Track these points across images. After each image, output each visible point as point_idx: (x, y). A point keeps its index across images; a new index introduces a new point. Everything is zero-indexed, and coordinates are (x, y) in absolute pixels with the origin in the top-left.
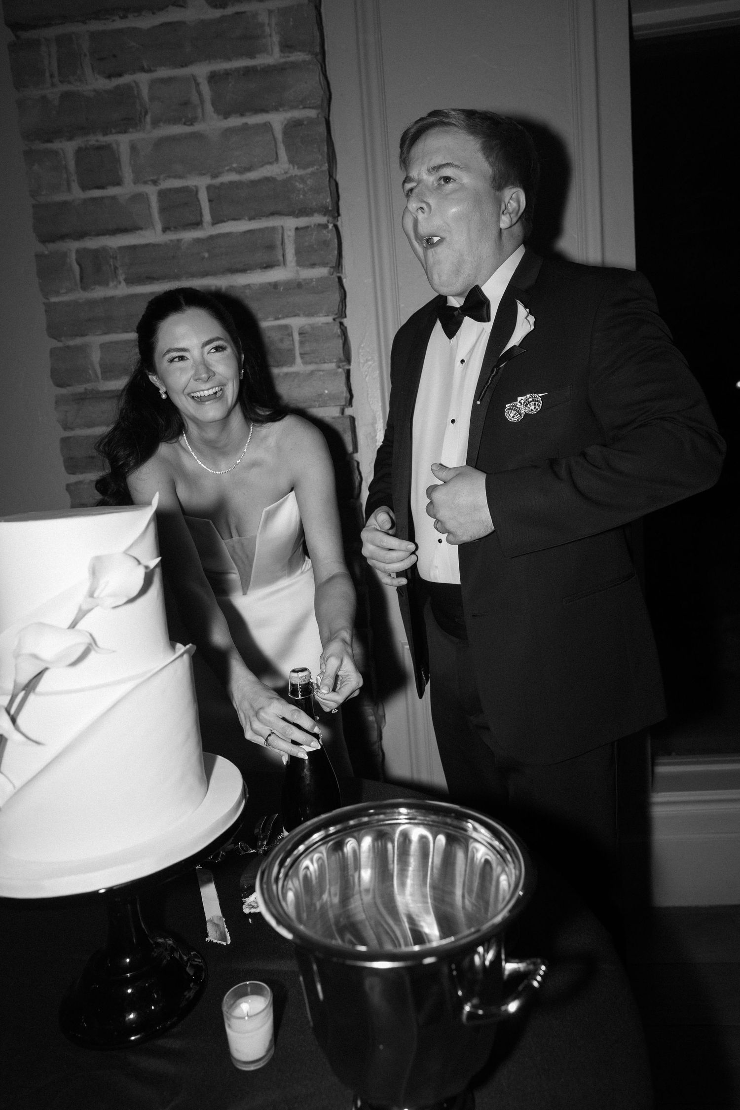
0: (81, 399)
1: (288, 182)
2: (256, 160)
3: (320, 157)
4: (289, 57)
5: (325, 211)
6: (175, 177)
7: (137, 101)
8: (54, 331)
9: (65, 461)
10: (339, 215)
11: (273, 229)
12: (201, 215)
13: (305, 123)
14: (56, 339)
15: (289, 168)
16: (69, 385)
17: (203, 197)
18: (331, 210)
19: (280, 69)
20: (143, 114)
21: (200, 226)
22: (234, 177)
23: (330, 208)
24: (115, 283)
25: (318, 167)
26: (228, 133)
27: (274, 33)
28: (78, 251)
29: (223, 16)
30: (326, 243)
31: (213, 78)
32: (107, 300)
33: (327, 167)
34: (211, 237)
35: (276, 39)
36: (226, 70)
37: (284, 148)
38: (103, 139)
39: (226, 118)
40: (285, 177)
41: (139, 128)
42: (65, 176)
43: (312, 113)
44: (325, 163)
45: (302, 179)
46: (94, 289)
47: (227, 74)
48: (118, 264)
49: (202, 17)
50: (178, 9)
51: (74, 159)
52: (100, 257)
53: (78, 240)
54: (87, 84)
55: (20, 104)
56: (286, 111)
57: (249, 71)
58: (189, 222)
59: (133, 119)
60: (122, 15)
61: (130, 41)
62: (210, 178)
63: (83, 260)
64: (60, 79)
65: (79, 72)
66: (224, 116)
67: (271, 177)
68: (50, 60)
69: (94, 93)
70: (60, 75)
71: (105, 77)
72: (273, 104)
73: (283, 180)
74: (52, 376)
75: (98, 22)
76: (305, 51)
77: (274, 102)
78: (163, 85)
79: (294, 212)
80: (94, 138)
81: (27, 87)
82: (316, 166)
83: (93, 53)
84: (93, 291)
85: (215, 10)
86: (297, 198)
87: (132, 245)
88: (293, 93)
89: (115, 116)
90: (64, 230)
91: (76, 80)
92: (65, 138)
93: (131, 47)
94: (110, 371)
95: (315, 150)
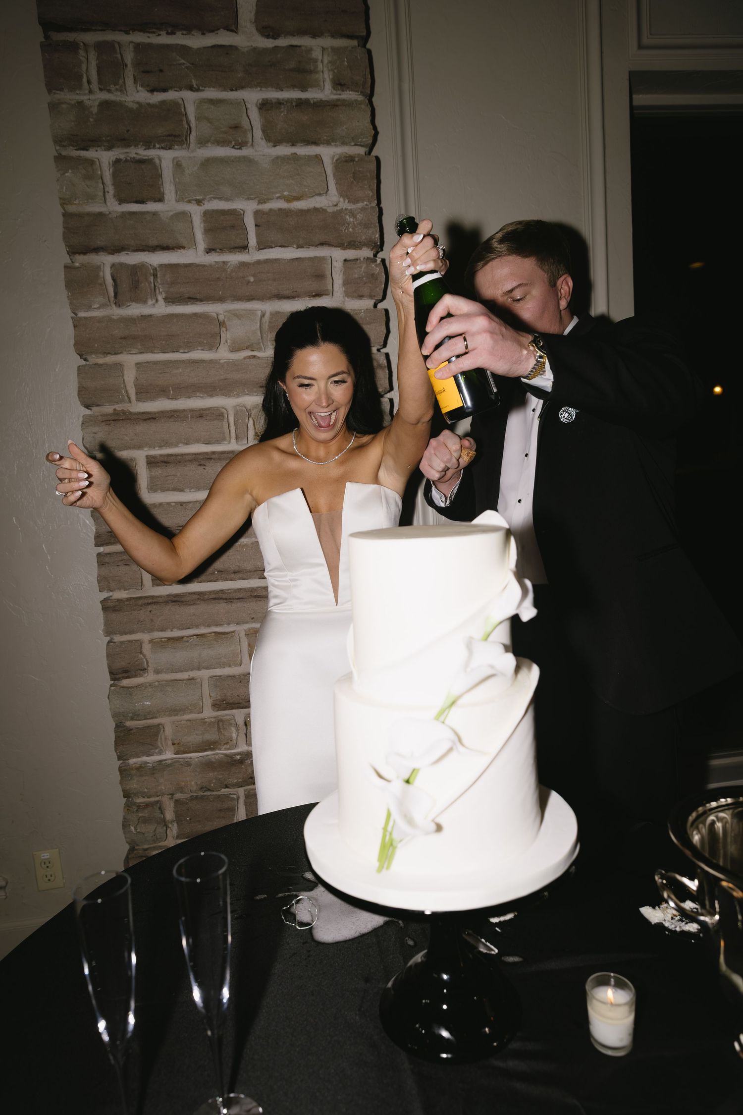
0: (111, 420)
1: (338, 215)
2: (307, 190)
3: (371, 194)
4: (340, 95)
5: (369, 244)
6: (220, 199)
7: (184, 119)
8: (83, 348)
10: (382, 250)
11: (322, 259)
12: (248, 239)
13: (357, 159)
14: (83, 357)
15: (339, 202)
16: (98, 406)
17: (250, 222)
18: (378, 245)
19: (333, 105)
20: (189, 133)
21: (247, 250)
22: (282, 205)
23: (378, 242)
24: (154, 301)
25: (368, 203)
26: (278, 161)
27: (325, 69)
28: (113, 266)
29: (276, 47)
30: (373, 277)
31: (264, 106)
32: (144, 317)
33: (377, 204)
34: (259, 262)
35: (328, 75)
36: (278, 99)
37: (334, 181)
38: (143, 153)
39: (275, 146)
40: (336, 209)
41: (183, 146)
42: (101, 186)
43: (362, 151)
44: (375, 200)
45: (352, 214)
46: (130, 305)
47: (279, 103)
48: (158, 282)
49: (254, 45)
50: (229, 33)
51: (111, 170)
52: (138, 273)
53: (113, 254)
54: (127, 95)
55: (54, 107)
56: (336, 146)
57: (302, 103)
58: (236, 245)
59: (179, 136)
60: (170, 31)
61: (180, 58)
62: (257, 204)
63: (118, 275)
64: (100, 86)
65: (121, 82)
66: (274, 143)
67: (321, 208)
68: (90, 66)
69: (137, 106)
70: (100, 81)
71: (148, 91)
72: (325, 138)
73: (333, 212)
74: (79, 395)
75: (141, 34)
76: (357, 91)
77: (326, 136)
78: (212, 107)
79: (343, 244)
80: (135, 151)
81: (61, 90)
82: (366, 201)
83: (137, 64)
84: (129, 307)
85: (266, 39)
86: (346, 231)
87: (174, 264)
88: (346, 130)
89: (160, 131)
90: (99, 242)
91: (117, 90)
92: (103, 148)
93: (181, 64)
94: (144, 393)
95: (366, 187)
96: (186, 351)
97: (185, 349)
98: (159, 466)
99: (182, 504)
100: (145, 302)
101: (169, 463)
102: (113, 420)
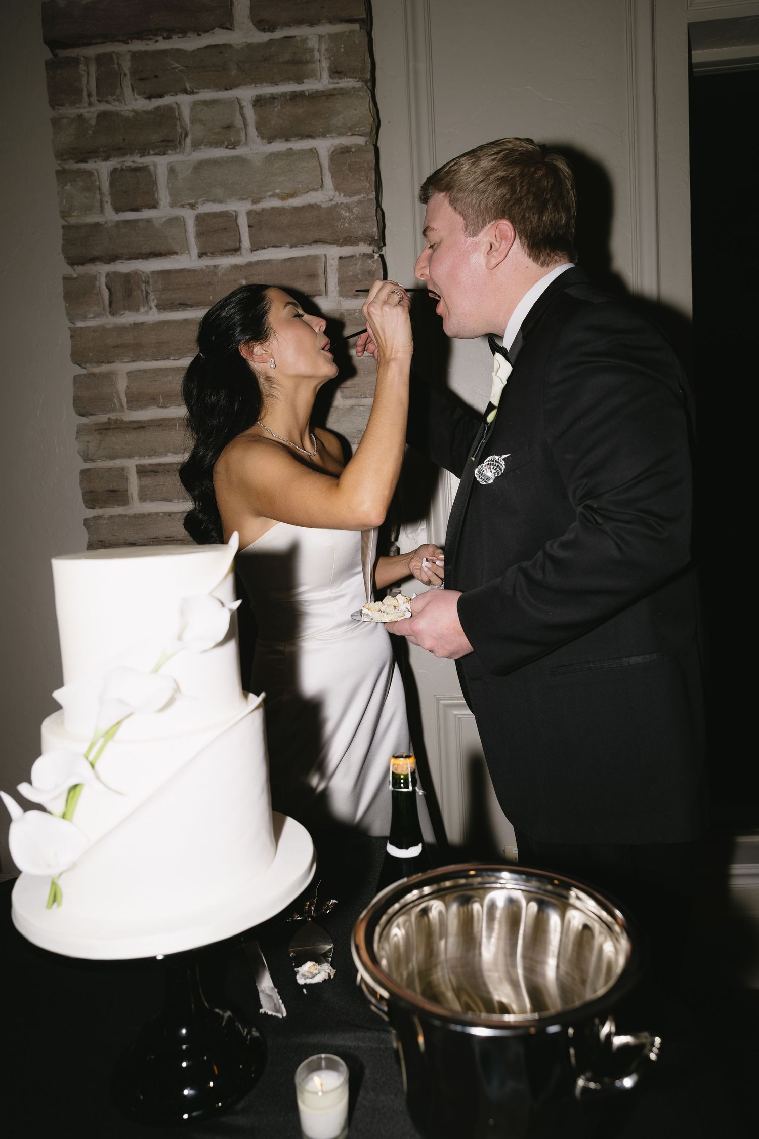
0: (104, 429)
1: (334, 209)
2: (300, 186)
3: (368, 185)
4: (338, 83)
5: (371, 241)
6: (214, 201)
7: (178, 123)
8: (78, 357)
9: (84, 495)
10: (385, 245)
11: (316, 258)
12: (240, 241)
13: (353, 150)
14: (80, 366)
15: (334, 196)
16: (91, 415)
17: (243, 222)
18: (376, 240)
19: (329, 95)
20: (183, 136)
21: (239, 253)
22: (276, 203)
23: (376, 238)
24: (146, 309)
25: (365, 196)
26: (271, 157)
27: (323, 58)
28: (108, 275)
29: (271, 40)
30: (371, 273)
31: (258, 102)
32: (136, 326)
33: (375, 196)
34: (250, 264)
35: (325, 64)
36: (272, 94)
37: (330, 174)
38: (140, 160)
39: (270, 143)
40: (330, 204)
41: (178, 150)
42: (98, 196)
43: (361, 141)
44: (373, 191)
45: (348, 208)
46: (124, 314)
47: (273, 98)
48: (150, 289)
49: (250, 41)
50: (224, 31)
51: (109, 180)
52: (131, 281)
53: (109, 263)
54: (126, 104)
55: (55, 122)
56: (333, 137)
57: (297, 96)
58: (227, 248)
59: (172, 141)
60: (165, 36)
61: (174, 62)
62: (251, 204)
63: (113, 284)
64: (98, 98)
65: (118, 92)
66: (268, 140)
67: (316, 204)
68: (89, 78)
69: (133, 114)
70: (98, 94)
71: (145, 98)
72: (321, 130)
73: (328, 208)
74: (74, 404)
75: (140, 41)
76: (355, 78)
77: (321, 128)
78: (206, 108)
79: (338, 241)
80: (131, 159)
81: (63, 105)
82: (363, 194)
83: (134, 73)
84: (123, 316)
85: (263, 33)
86: (342, 226)
87: (166, 271)
88: (342, 120)
89: (155, 137)
90: (95, 253)
91: (115, 100)
92: (100, 158)
93: (174, 68)
94: (136, 400)
95: (362, 178)
96: (177, 358)
97: (175, 356)
98: (149, 475)
99: (170, 514)
100: (138, 310)
101: (158, 472)
102: (105, 429)
